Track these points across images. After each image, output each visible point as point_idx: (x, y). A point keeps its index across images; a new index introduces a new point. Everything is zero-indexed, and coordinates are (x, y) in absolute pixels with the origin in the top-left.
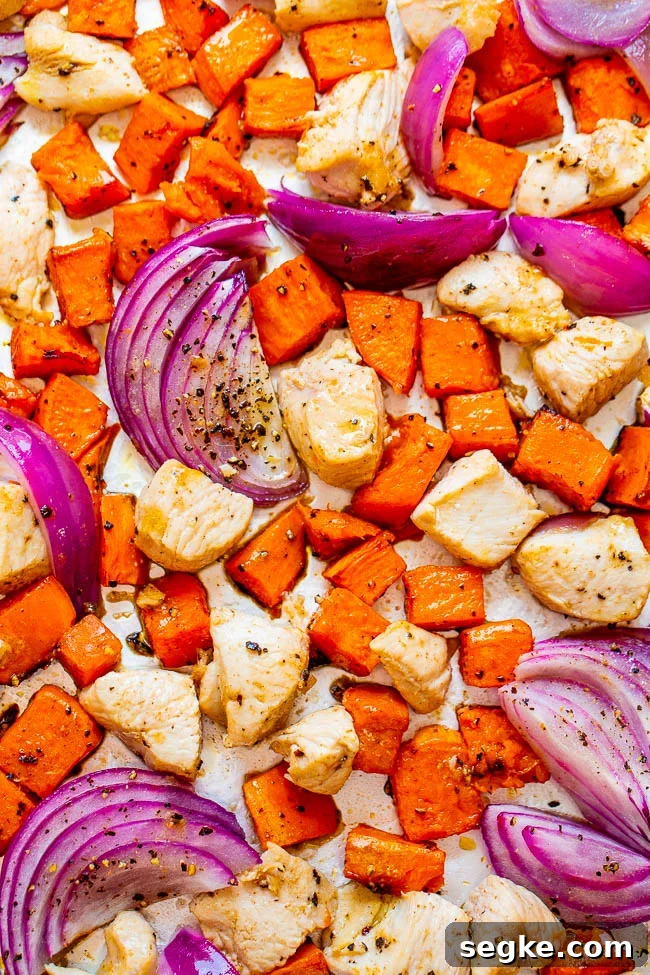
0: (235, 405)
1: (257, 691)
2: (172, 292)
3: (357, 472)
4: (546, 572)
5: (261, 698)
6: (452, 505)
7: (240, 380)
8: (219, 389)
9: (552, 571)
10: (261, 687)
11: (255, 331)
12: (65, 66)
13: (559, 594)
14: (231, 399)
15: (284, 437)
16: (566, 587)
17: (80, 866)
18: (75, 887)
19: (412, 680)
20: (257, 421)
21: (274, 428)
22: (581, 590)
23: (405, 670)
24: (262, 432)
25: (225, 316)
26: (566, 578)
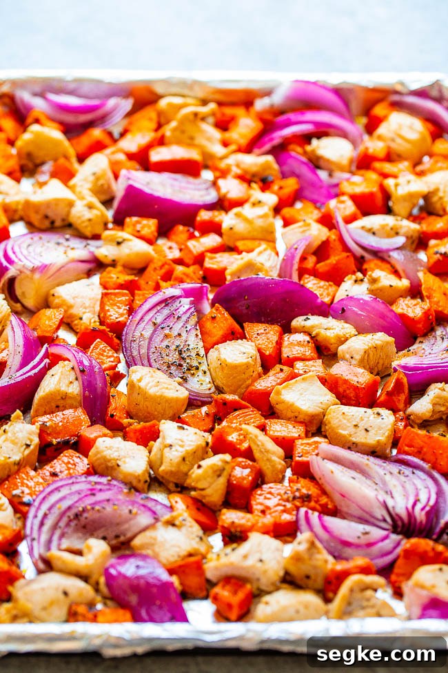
0: (184, 355)
1: (180, 443)
2: (159, 308)
3: (243, 376)
4: (338, 418)
5: (182, 446)
6: (291, 388)
7: (189, 345)
8: (177, 347)
9: (341, 417)
10: (182, 441)
11: (198, 328)
12: (120, 240)
13: (345, 429)
14: (183, 352)
15: (208, 373)
16: (349, 425)
17: (74, 511)
18: (70, 521)
19: (263, 450)
20: (195, 363)
21: (204, 367)
22: (356, 426)
23: (259, 443)
24: (197, 368)
25: (184, 318)
26: (348, 420)
